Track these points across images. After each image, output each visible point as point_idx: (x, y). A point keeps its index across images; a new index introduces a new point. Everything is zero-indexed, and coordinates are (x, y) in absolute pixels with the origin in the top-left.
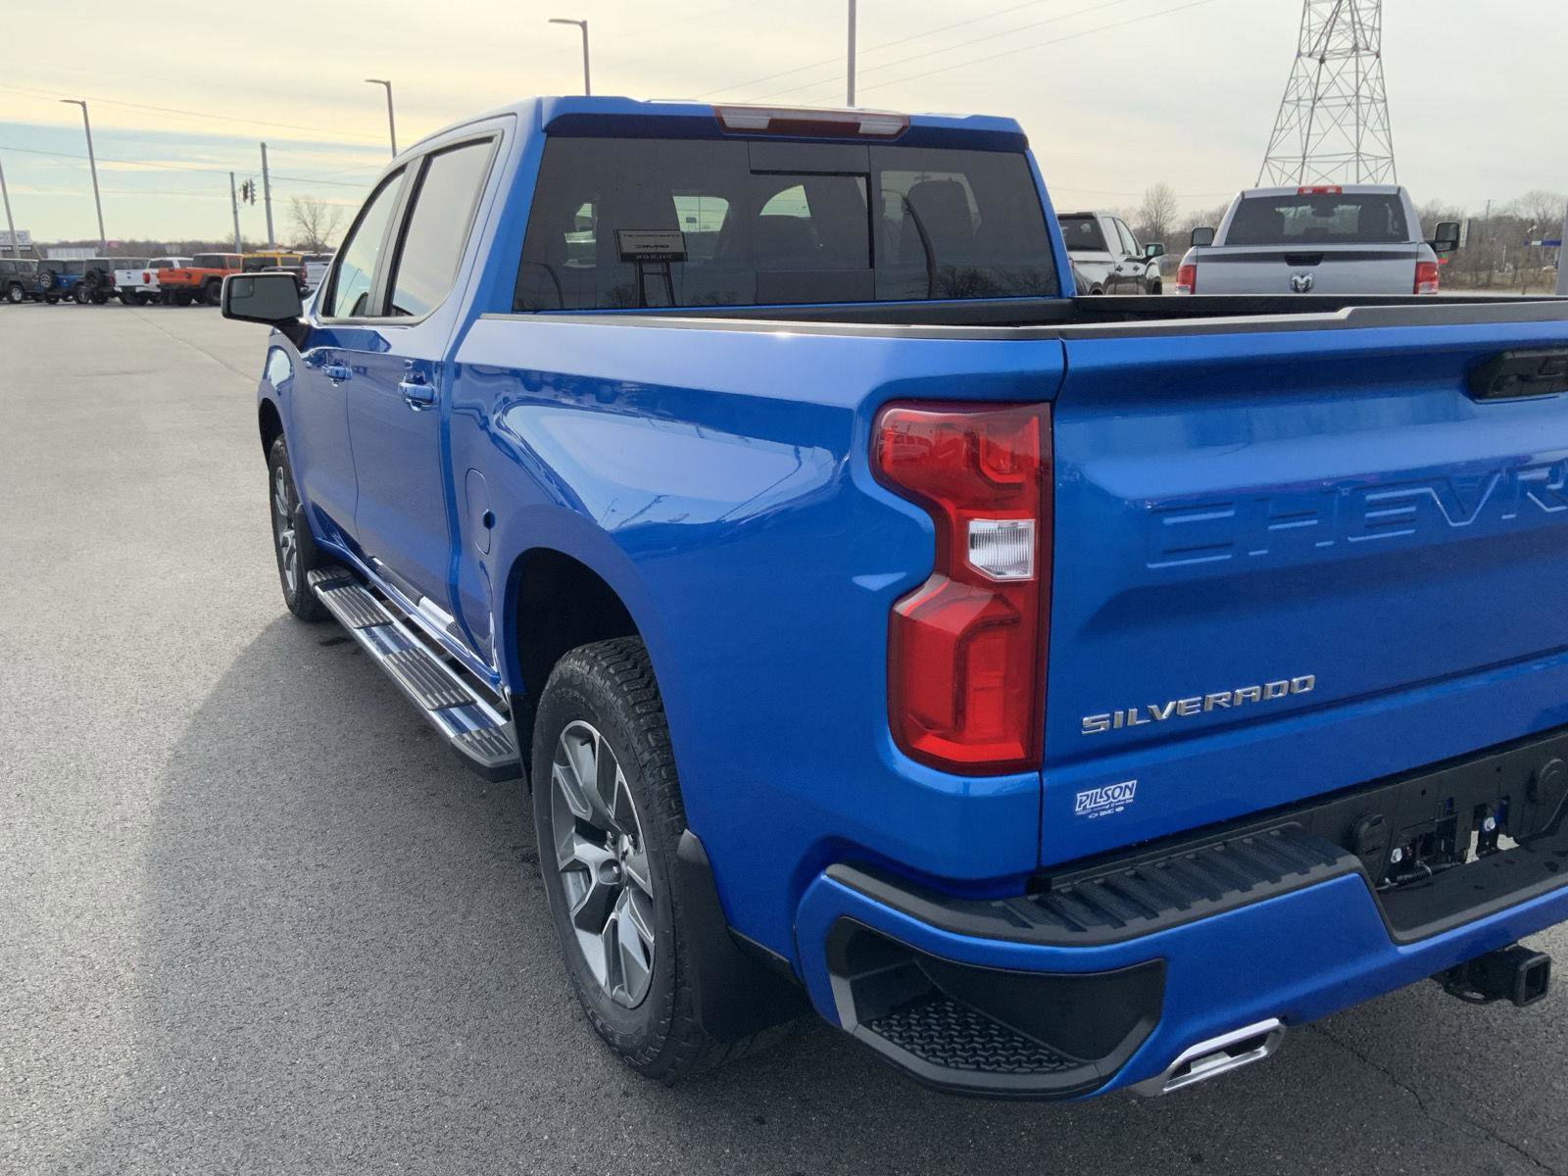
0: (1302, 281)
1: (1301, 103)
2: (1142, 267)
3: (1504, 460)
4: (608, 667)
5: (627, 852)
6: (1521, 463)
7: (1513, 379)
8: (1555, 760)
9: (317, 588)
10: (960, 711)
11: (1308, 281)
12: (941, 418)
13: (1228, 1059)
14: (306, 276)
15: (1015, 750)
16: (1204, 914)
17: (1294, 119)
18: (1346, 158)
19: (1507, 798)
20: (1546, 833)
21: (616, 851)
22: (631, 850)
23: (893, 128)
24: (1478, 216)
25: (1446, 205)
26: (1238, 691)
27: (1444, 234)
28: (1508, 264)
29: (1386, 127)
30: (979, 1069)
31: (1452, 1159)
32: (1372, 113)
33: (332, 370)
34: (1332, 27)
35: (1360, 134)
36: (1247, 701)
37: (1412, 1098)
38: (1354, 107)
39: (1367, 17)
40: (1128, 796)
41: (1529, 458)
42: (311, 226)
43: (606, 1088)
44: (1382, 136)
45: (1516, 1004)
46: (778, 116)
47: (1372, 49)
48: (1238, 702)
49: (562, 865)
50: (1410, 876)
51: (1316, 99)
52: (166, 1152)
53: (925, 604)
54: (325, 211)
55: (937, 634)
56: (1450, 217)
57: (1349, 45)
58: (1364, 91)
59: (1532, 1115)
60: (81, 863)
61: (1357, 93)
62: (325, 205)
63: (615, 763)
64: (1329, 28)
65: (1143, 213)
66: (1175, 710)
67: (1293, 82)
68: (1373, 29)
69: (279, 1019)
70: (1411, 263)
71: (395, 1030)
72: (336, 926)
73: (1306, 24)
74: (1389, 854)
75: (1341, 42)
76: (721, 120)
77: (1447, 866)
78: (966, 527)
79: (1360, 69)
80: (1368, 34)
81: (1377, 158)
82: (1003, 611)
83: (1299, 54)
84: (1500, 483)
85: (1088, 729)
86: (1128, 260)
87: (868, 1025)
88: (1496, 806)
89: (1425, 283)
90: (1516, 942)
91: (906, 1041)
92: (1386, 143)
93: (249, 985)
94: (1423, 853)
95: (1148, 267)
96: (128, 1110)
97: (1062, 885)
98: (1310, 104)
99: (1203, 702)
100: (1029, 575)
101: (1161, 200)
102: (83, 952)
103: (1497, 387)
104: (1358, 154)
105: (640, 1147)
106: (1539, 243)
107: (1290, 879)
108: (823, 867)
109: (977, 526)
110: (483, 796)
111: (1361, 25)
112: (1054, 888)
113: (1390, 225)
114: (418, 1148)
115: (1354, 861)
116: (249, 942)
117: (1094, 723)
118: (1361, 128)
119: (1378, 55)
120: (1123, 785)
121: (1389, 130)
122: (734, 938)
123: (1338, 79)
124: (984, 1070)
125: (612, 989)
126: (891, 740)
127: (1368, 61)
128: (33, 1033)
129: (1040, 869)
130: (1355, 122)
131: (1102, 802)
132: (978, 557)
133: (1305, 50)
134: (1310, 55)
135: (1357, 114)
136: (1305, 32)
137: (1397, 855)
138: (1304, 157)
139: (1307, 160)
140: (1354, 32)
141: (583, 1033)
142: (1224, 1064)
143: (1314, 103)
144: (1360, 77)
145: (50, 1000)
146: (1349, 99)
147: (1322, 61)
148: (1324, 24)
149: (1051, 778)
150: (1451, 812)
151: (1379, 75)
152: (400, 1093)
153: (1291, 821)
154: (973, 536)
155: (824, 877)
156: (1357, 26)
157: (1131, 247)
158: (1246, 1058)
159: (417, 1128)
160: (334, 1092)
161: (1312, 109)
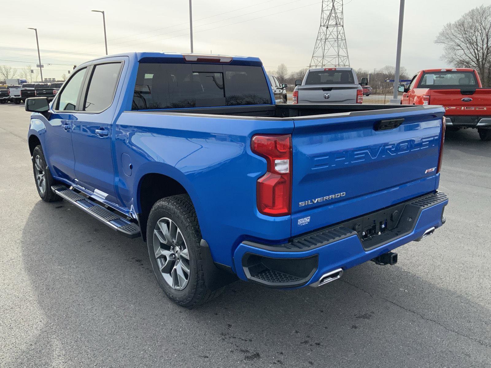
0: (327, 95)
1: (322, 40)
2: (281, 91)
3: (382, 144)
4: (174, 203)
5: (178, 251)
6: (387, 144)
7: (383, 126)
8: (396, 211)
9: (56, 191)
10: (274, 203)
11: (328, 95)
12: (268, 138)
13: (332, 278)
14: (9, 93)
15: (286, 211)
16: (325, 245)
17: (320, 45)
18: (336, 56)
19: (386, 220)
20: (395, 228)
21: (174, 251)
22: (179, 250)
23: (229, 61)
24: (372, 73)
25: (363, 70)
26: (330, 196)
27: (364, 80)
28: (381, 87)
29: (346, 47)
30: (280, 282)
31: (379, 306)
32: (342, 43)
33: (66, 126)
34: (330, 18)
35: (339, 49)
36: (332, 198)
37: (369, 294)
38: (337, 41)
39: (339, 15)
40: (309, 220)
41: (388, 143)
42: (6, 75)
43: (174, 312)
44: (345, 50)
45: (391, 264)
46: (199, 58)
47: (341, 24)
48: (330, 199)
49: (157, 257)
50: (367, 238)
51: (326, 39)
52: (59, 338)
53: (265, 180)
54: (11, 70)
55: (269, 186)
56: (365, 73)
57: (334, 23)
58: (339, 37)
59: (396, 296)
60: (3, 272)
61: (337, 37)
62: (11, 68)
63: (177, 227)
64: (329, 18)
65: (278, 73)
66: (318, 200)
67: (319, 34)
68: (341, 19)
69: (79, 305)
70: (356, 90)
71: (113, 304)
72: (87, 281)
73: (322, 17)
74: (362, 233)
75: (332, 22)
76: (185, 59)
77: (375, 236)
78: (274, 162)
79: (338, 30)
80: (340, 20)
81: (344, 56)
82: (283, 180)
83: (321, 26)
84: (382, 149)
85: (300, 205)
86: (277, 89)
87: (254, 276)
88: (384, 222)
89: (359, 96)
90: (390, 251)
91: (263, 278)
92: (346, 52)
93: (67, 297)
94: (369, 234)
95: (283, 91)
96: (44, 330)
97: (296, 240)
98: (324, 40)
99: (323, 199)
100: (288, 172)
101: (283, 68)
102: (14, 294)
103: (380, 128)
104: (338, 55)
105: (187, 323)
106: (389, 81)
107: (343, 236)
108: (241, 242)
109: (277, 161)
110: (119, 246)
111: (338, 17)
112: (294, 241)
113: (349, 79)
114: (129, 329)
115: (356, 232)
116: (63, 287)
117: (302, 204)
118: (339, 48)
119: (343, 26)
120: (307, 218)
121: (347, 48)
122: (215, 264)
123: (332, 33)
124: (281, 282)
125: (175, 287)
126: (257, 210)
127: (340, 28)
128: (8, 314)
129: (291, 237)
130: (337, 46)
131: (303, 222)
132: (277, 168)
133: (322, 24)
134: (324, 26)
135: (338, 43)
136: (322, 19)
137: (364, 233)
138: (323, 56)
139: (324, 57)
140: (336, 19)
141: (165, 300)
142: (330, 280)
143: (325, 40)
144: (338, 33)
145: (9, 306)
146: (335, 39)
147: (327, 28)
148: (327, 17)
149: (293, 217)
150: (375, 224)
151: (343, 32)
152: (120, 318)
153: (341, 225)
154: (276, 164)
155: (241, 244)
156: (337, 18)
157: (278, 84)
158: (335, 278)
159: (127, 325)
160: (101, 320)
161: (325, 42)
